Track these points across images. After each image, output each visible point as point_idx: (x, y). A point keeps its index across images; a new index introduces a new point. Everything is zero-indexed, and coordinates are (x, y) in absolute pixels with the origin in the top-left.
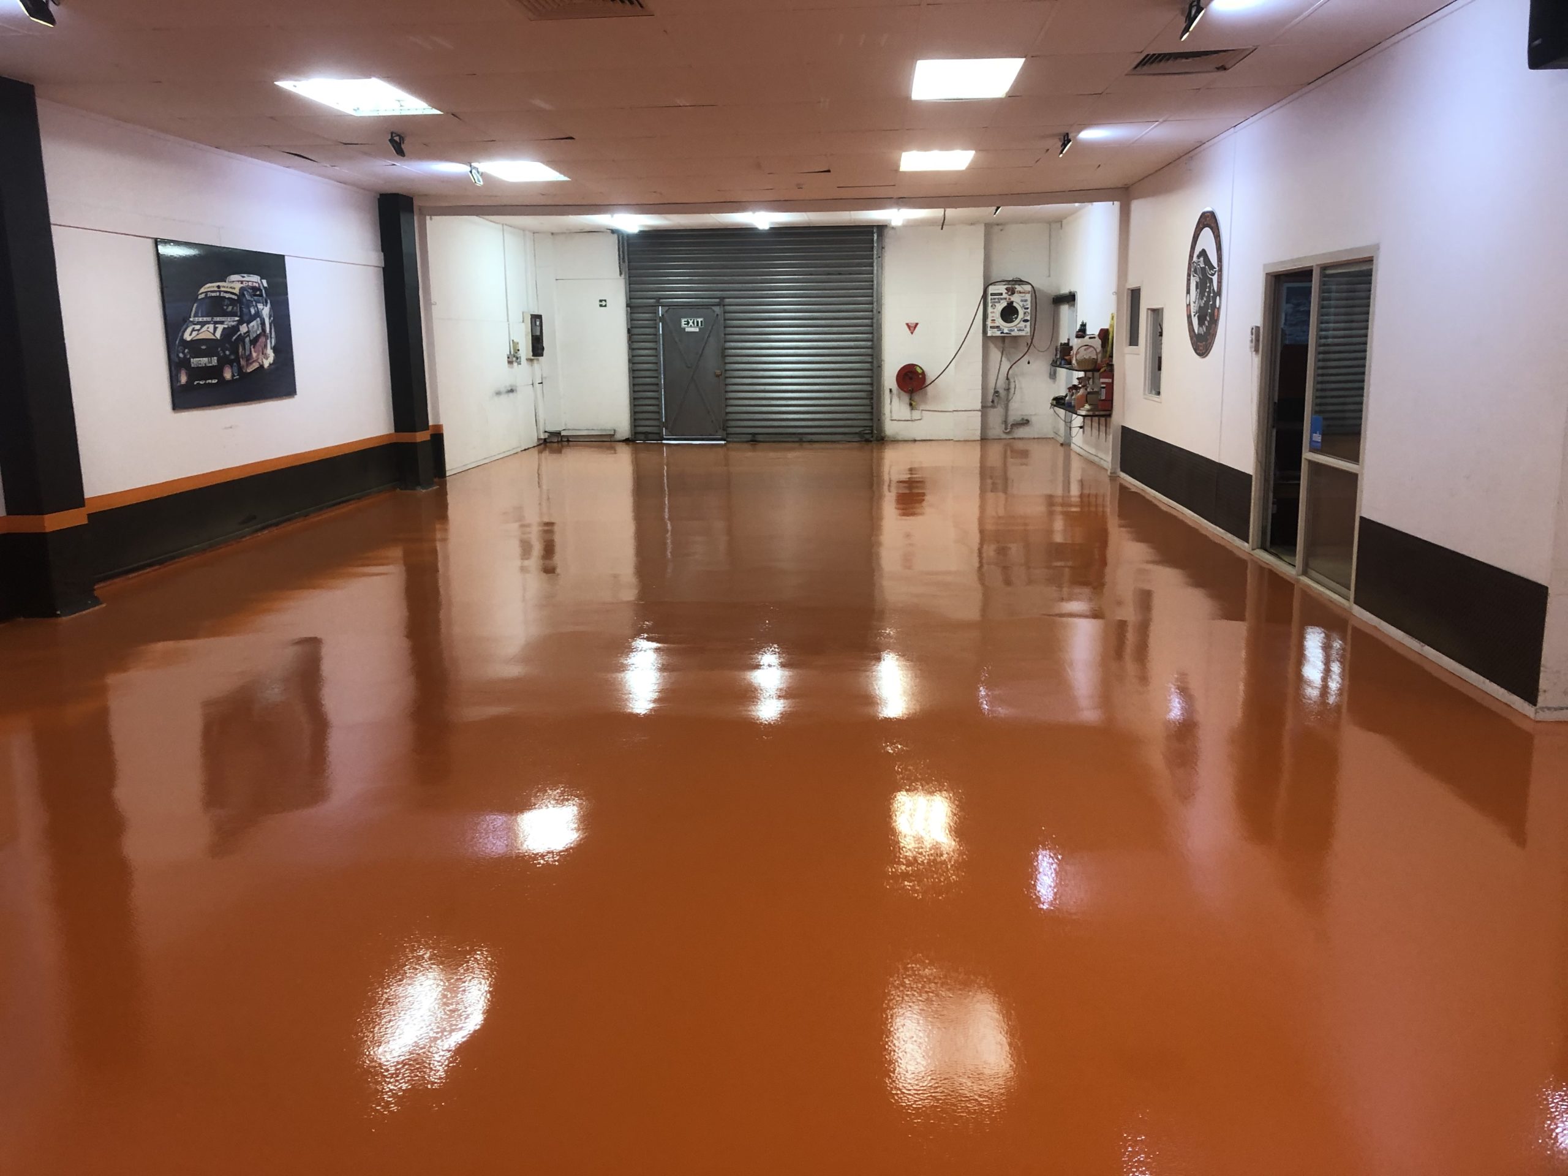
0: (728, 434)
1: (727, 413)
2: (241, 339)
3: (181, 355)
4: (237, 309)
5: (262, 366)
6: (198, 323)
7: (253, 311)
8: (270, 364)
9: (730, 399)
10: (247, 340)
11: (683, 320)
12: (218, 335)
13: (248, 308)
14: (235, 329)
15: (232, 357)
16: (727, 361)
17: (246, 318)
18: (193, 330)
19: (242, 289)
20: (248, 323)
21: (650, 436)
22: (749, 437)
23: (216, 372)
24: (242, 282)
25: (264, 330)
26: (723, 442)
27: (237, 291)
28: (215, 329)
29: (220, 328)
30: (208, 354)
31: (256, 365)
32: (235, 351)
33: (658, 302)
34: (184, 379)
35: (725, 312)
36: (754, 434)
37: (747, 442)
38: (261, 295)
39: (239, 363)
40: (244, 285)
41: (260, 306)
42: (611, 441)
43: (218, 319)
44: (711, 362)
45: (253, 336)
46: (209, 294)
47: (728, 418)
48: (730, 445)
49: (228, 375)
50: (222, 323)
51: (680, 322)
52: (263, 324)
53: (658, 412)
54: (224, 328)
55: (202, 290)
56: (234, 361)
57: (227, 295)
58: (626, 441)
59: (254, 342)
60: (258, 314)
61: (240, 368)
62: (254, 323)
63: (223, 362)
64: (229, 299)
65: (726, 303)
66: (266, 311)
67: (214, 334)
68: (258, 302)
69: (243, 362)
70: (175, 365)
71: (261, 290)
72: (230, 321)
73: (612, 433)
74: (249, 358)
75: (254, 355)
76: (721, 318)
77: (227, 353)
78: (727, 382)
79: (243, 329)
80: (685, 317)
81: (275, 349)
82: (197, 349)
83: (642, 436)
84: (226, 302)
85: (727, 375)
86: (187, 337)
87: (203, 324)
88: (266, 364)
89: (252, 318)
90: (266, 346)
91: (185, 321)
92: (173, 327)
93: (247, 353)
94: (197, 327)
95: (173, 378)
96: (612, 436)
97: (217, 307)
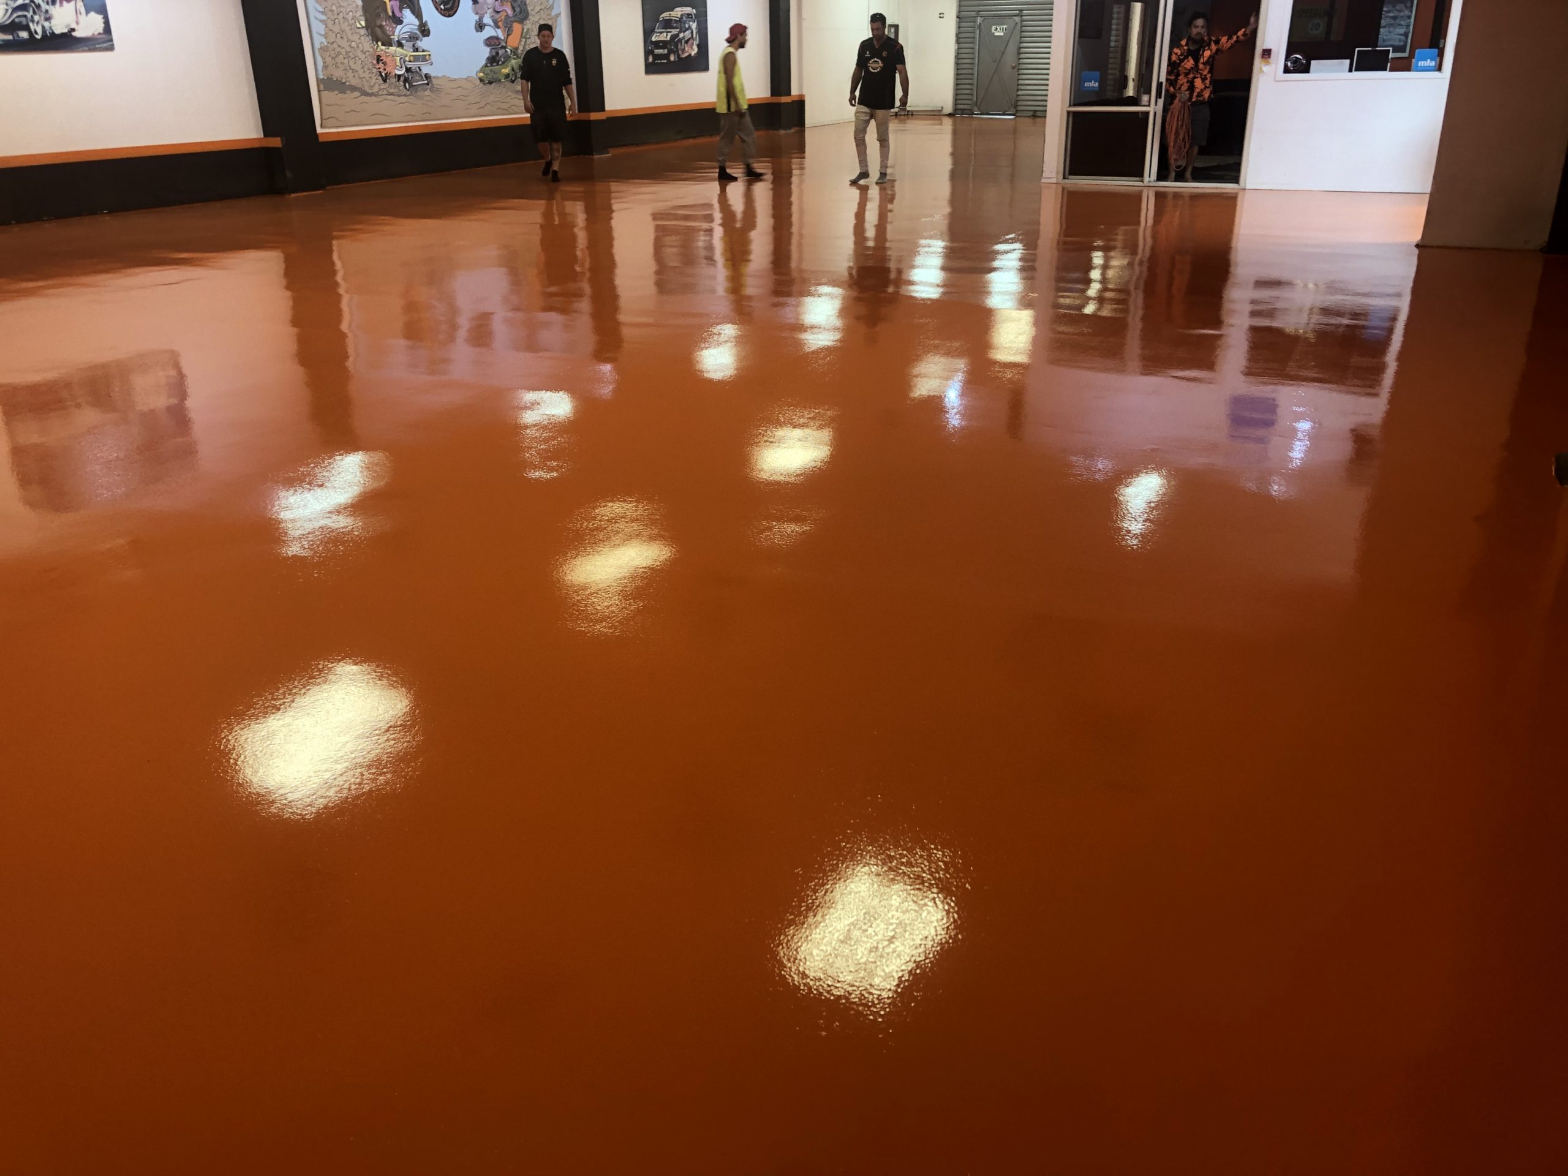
0: (1017, 111)
1: (1018, 95)
2: (680, 40)
3: (650, 48)
4: (679, 24)
5: (690, 55)
6: (659, 33)
7: (687, 26)
8: (695, 54)
9: (1021, 85)
10: (683, 41)
11: (993, 27)
12: (668, 38)
13: (685, 24)
14: (677, 35)
15: (675, 49)
16: (1021, 57)
17: (683, 30)
18: (656, 36)
19: (682, 15)
20: (684, 32)
21: (965, 111)
22: (1031, 113)
23: (667, 56)
24: (682, 11)
25: (692, 36)
26: (1012, 117)
27: (679, 16)
28: (667, 35)
29: (670, 35)
30: (663, 48)
31: (687, 54)
32: (676, 46)
33: (978, 14)
34: (651, 59)
35: (1022, 21)
36: (1035, 111)
37: (1029, 117)
38: (692, 18)
39: (678, 52)
40: (683, 13)
41: (691, 23)
42: (940, 115)
43: (668, 30)
44: (1010, 59)
45: (686, 39)
46: (665, 18)
47: (1018, 99)
48: (1017, 119)
49: (672, 58)
50: (670, 32)
51: (991, 28)
52: (692, 33)
53: (971, 94)
54: (671, 36)
55: (661, 16)
56: (676, 52)
57: (674, 18)
58: (950, 115)
59: (687, 42)
60: (690, 28)
61: (679, 55)
62: (687, 32)
63: (670, 52)
64: (675, 20)
65: (1023, 14)
66: (694, 26)
67: (666, 38)
68: (690, 21)
69: (680, 52)
70: (647, 53)
71: (692, 15)
72: (675, 31)
73: (940, 109)
74: (683, 51)
75: (686, 49)
76: (1019, 26)
77: (673, 47)
78: (1019, 73)
79: (681, 35)
80: (994, 25)
81: (698, 46)
82: (658, 44)
83: (959, 112)
84: (673, 21)
85: (1020, 68)
86: (654, 39)
87: (661, 33)
88: (693, 54)
89: (687, 30)
90: (693, 44)
91: (652, 31)
92: (647, 33)
93: (683, 47)
94: (658, 34)
95: (646, 59)
96: (940, 111)
97: (668, 24)
